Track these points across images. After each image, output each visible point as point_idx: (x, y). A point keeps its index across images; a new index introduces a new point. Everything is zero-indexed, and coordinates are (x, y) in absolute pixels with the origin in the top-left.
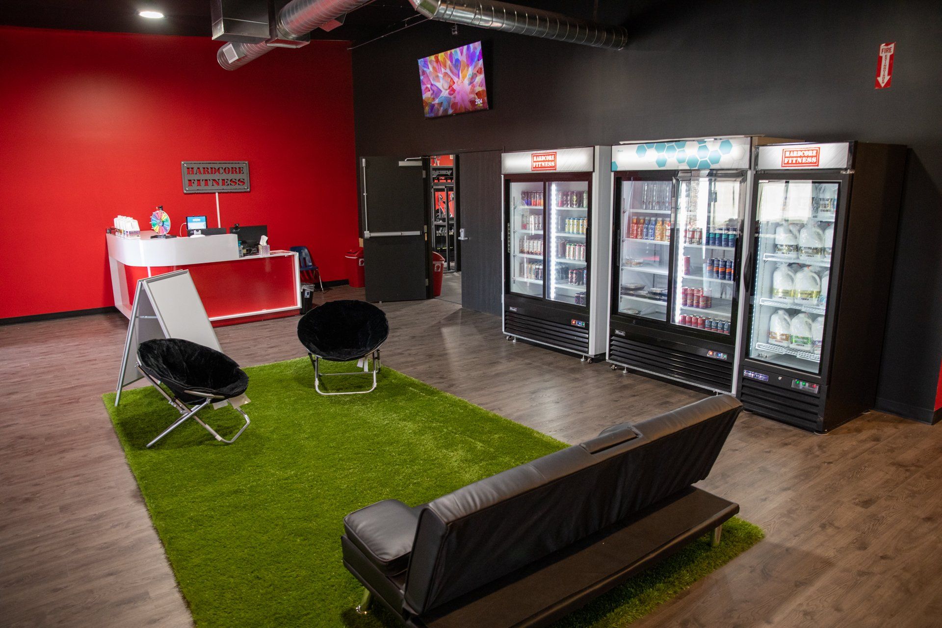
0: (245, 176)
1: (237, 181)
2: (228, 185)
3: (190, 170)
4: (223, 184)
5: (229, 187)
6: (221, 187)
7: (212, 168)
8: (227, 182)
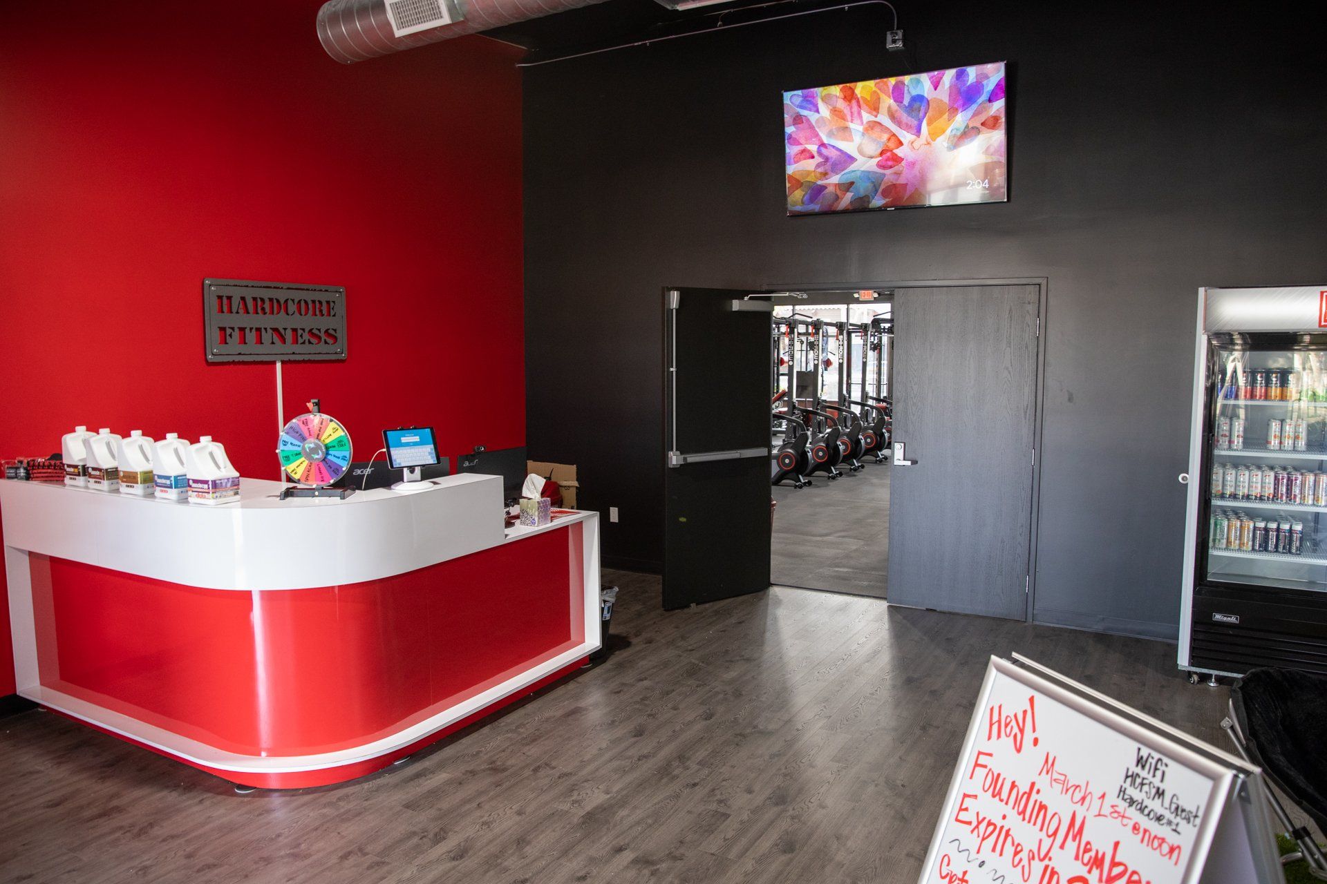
0: (338, 322)
1: (322, 335)
2: (304, 343)
3: (225, 303)
4: (295, 341)
5: (307, 348)
6: (289, 347)
7: (271, 300)
8: (301, 336)
